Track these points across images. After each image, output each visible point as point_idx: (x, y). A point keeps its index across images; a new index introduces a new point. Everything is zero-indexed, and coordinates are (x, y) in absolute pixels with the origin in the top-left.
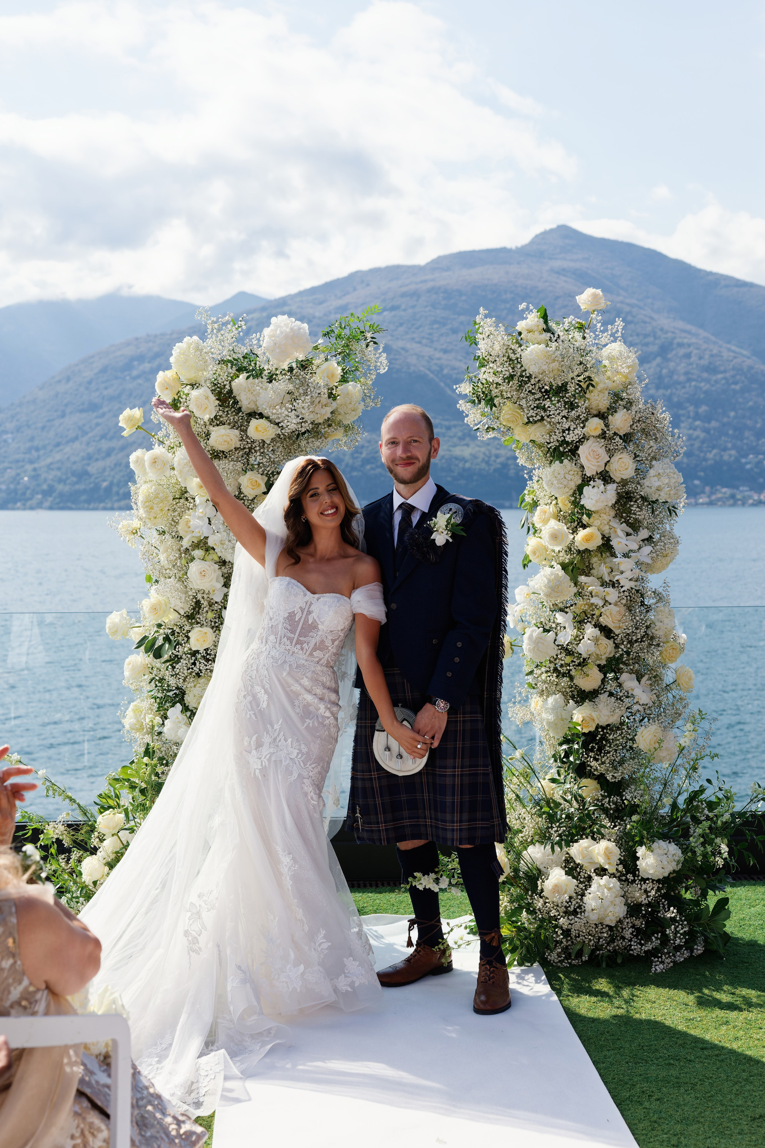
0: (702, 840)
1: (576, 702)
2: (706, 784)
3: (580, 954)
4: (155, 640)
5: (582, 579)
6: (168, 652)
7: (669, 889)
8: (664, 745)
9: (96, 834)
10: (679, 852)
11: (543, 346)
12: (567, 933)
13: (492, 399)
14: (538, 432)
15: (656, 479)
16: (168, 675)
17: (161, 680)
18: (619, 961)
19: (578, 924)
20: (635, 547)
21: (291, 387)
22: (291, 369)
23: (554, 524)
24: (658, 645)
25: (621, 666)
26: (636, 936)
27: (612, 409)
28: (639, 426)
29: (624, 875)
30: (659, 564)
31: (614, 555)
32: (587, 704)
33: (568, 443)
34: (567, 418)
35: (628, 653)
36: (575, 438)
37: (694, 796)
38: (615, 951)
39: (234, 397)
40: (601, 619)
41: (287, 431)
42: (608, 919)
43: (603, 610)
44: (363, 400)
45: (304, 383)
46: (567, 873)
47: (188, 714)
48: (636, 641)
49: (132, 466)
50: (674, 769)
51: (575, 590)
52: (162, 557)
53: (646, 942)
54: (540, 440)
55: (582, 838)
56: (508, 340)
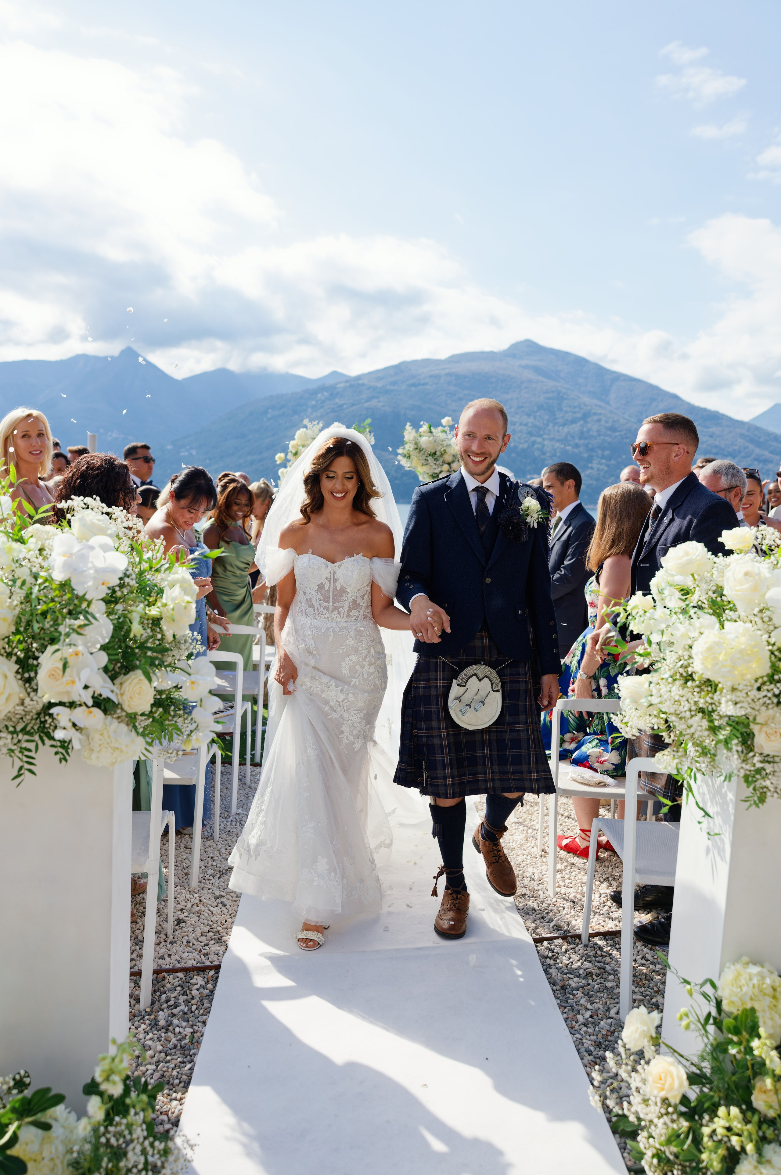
11: (429, 438)
13: (410, 456)
56: (416, 435)
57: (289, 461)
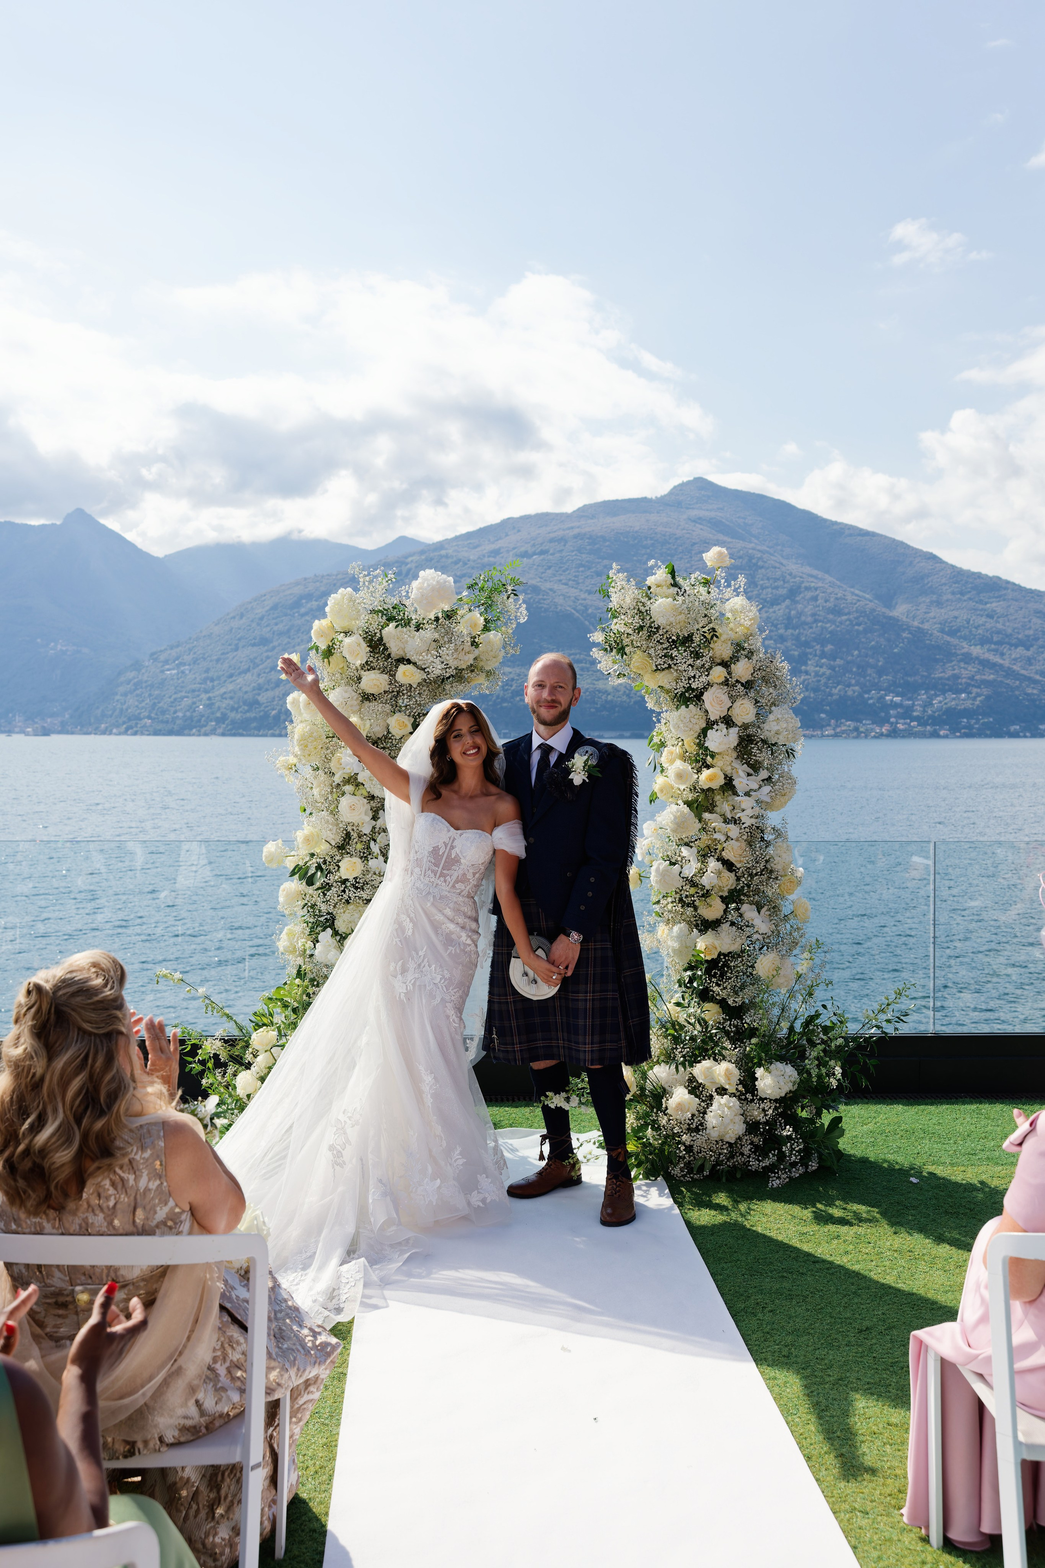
0: (816, 1062)
1: (700, 931)
2: (821, 1010)
3: (701, 1169)
4: (308, 868)
5: (706, 816)
6: (320, 880)
7: (785, 1108)
8: (781, 972)
9: (250, 1050)
10: (795, 1073)
11: (670, 600)
12: (689, 1149)
13: (623, 648)
14: (666, 679)
15: (775, 723)
16: (319, 901)
17: (313, 906)
18: (738, 1176)
19: (699, 1140)
20: (756, 786)
21: (436, 636)
22: (437, 619)
23: (679, 764)
24: (776, 878)
25: (742, 897)
26: (755, 1152)
27: (735, 659)
28: (759, 674)
29: (744, 1094)
30: (777, 802)
31: (736, 794)
32: (710, 932)
33: (693, 690)
34: (692, 666)
35: (749, 886)
36: (701, 686)
37: (811, 1020)
38: (734, 1166)
39: (384, 645)
40: (724, 854)
41: (432, 676)
42: (727, 1136)
43: (725, 845)
44: (504, 647)
45: (449, 632)
46: (690, 1092)
47: (338, 938)
48: (756, 874)
49: (289, 706)
50: (792, 994)
51: (699, 826)
52: (316, 791)
53: (764, 1158)
54: (667, 687)
55: (704, 1059)
56: (639, 594)
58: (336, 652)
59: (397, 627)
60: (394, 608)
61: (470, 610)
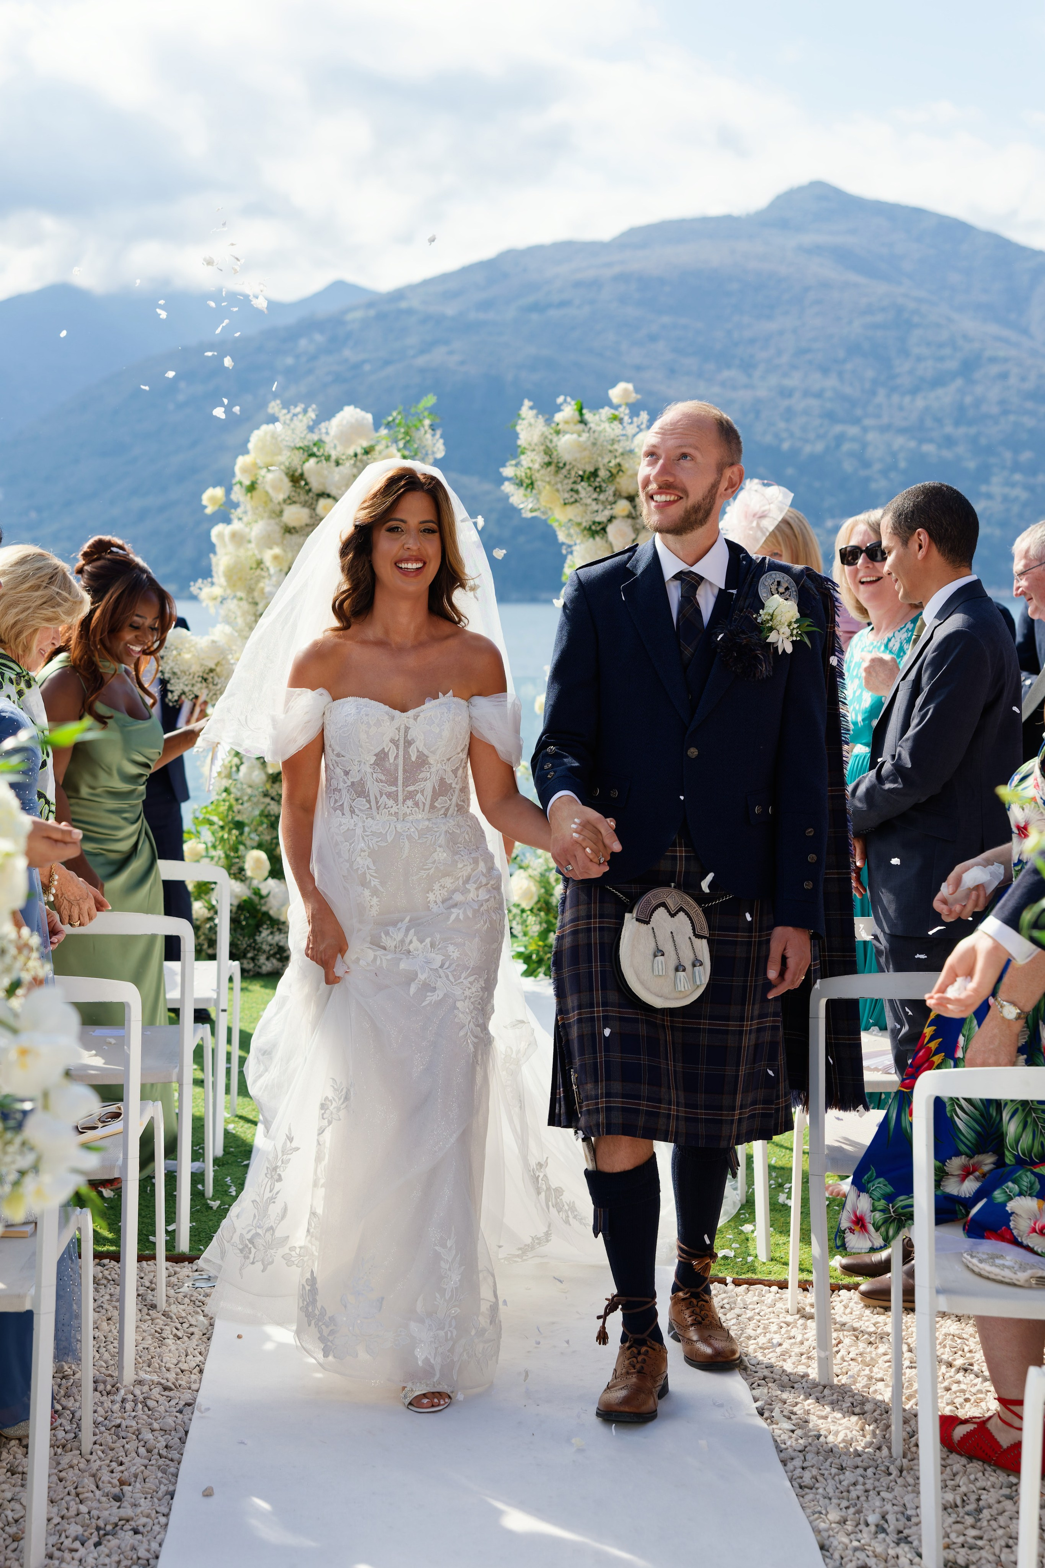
11: (577, 436)
13: (532, 484)
14: (572, 512)
22: (356, 455)
33: (599, 523)
34: (597, 501)
36: (605, 519)
39: (305, 480)
49: (214, 539)
54: (576, 520)
56: (547, 431)
57: (236, 505)
58: (259, 487)
59: (318, 462)
60: (315, 444)
61: (387, 447)
